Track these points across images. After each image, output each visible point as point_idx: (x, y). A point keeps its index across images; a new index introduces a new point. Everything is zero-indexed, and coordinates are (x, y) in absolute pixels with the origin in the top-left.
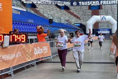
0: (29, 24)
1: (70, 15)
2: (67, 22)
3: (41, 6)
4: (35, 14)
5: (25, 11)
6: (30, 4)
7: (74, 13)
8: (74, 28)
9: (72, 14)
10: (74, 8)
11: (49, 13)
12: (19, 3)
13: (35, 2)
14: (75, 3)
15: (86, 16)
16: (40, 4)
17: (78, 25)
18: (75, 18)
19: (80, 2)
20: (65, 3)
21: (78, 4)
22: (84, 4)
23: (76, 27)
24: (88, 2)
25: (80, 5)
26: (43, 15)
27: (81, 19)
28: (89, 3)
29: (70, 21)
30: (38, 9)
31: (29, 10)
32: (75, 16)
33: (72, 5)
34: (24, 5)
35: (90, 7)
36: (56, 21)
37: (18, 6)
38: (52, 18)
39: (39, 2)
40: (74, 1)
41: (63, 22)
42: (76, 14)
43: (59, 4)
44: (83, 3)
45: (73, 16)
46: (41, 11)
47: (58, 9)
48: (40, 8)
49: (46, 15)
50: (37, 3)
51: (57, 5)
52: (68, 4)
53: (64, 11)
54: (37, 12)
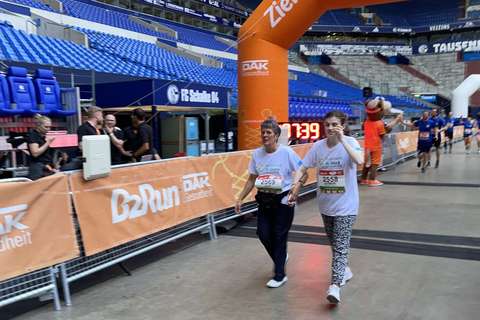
0: (320, 101)
1: (410, 76)
2: (403, 93)
3: (342, 60)
4: (330, 77)
5: (308, 71)
6: (318, 56)
7: (421, 72)
8: (421, 107)
9: (416, 73)
10: (422, 60)
11: (361, 74)
12: (294, 55)
13: (329, 52)
14: (422, 49)
15: (452, 78)
16: (340, 54)
17: (431, 98)
18: (422, 83)
19: (436, 46)
20: (398, 48)
21: (431, 50)
22: (445, 49)
23: (425, 103)
24: (458, 44)
25: (436, 51)
26: (346, 80)
27: (437, 85)
28: (458, 46)
29: (411, 89)
30: (335, 67)
31: (316, 71)
32: (424, 78)
33: (415, 52)
34: (305, 59)
35: (462, 55)
36: (377, 90)
37: (292, 62)
38: (367, 85)
39: (338, 52)
40: (420, 45)
41: (394, 92)
42: (426, 73)
43: (384, 54)
44: (444, 47)
45: (417, 79)
46: (343, 71)
47: (382, 64)
48: (339, 65)
49: (353, 79)
50: (333, 54)
51: (379, 56)
52: (405, 50)
53: (396, 69)
54: (334, 72)
